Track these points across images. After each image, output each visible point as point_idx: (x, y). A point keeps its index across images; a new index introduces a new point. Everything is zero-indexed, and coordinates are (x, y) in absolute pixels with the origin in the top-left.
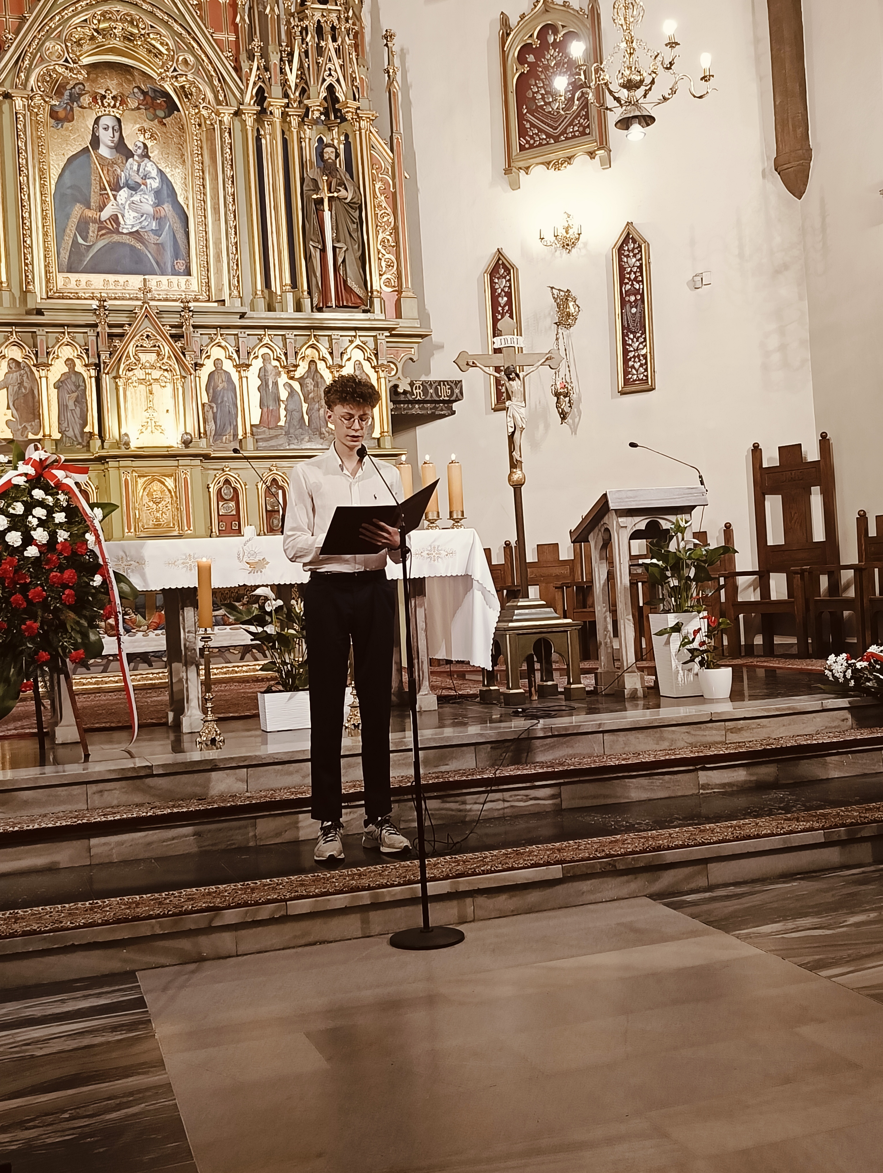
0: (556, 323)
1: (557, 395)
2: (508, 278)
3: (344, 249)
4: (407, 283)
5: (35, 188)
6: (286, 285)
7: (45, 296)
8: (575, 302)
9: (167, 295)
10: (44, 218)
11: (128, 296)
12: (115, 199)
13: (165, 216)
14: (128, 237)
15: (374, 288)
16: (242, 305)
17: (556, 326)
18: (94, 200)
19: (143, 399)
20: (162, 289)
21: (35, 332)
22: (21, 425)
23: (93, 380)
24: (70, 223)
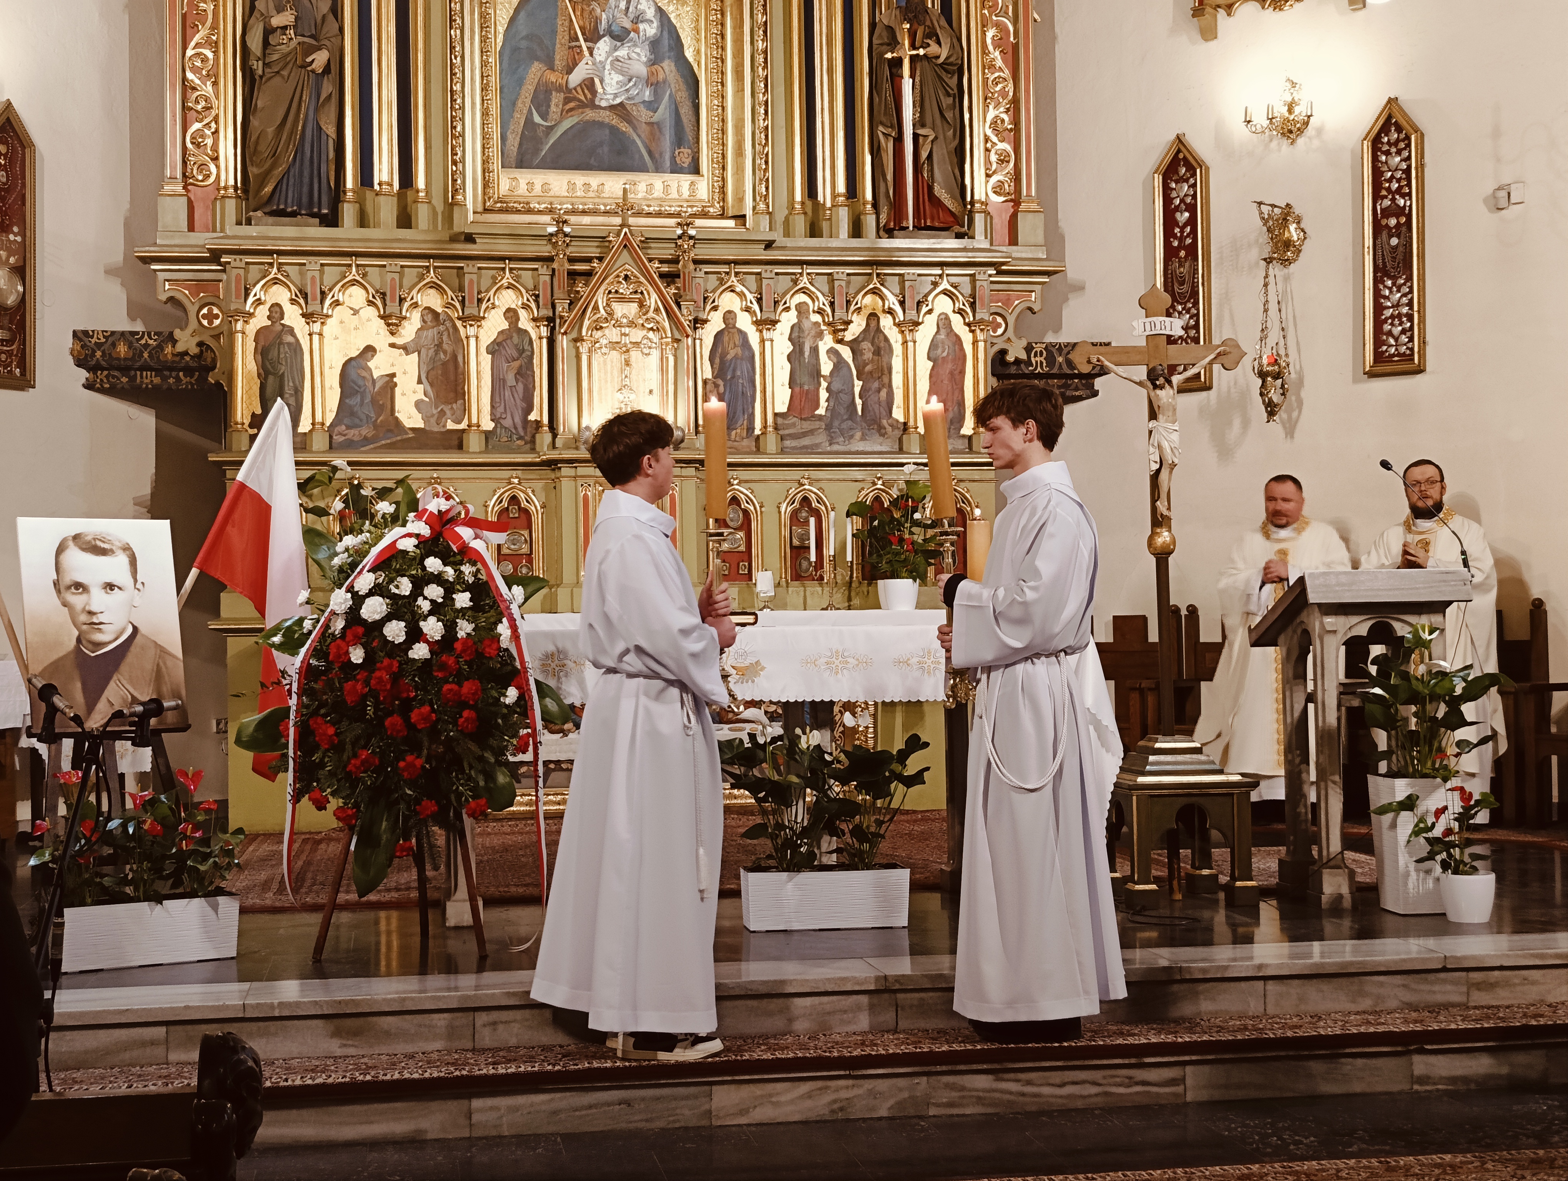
0: (1265, 260)
1: (1262, 375)
2: (1192, 181)
3: (931, 138)
4: (1030, 187)
5: (472, 44)
6: (839, 195)
7: (480, 209)
8: (1298, 223)
9: (661, 206)
10: (484, 89)
11: (602, 207)
12: (591, 54)
13: (665, 81)
14: (608, 113)
15: (976, 197)
16: (771, 229)
17: (1263, 263)
18: (560, 57)
19: (616, 373)
20: (655, 195)
21: (462, 268)
22: (436, 408)
23: (545, 341)
24: (523, 92)
